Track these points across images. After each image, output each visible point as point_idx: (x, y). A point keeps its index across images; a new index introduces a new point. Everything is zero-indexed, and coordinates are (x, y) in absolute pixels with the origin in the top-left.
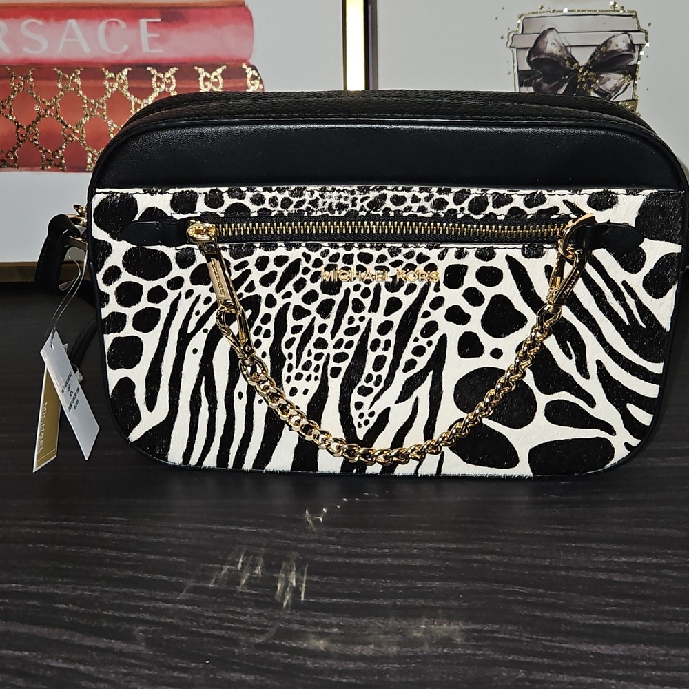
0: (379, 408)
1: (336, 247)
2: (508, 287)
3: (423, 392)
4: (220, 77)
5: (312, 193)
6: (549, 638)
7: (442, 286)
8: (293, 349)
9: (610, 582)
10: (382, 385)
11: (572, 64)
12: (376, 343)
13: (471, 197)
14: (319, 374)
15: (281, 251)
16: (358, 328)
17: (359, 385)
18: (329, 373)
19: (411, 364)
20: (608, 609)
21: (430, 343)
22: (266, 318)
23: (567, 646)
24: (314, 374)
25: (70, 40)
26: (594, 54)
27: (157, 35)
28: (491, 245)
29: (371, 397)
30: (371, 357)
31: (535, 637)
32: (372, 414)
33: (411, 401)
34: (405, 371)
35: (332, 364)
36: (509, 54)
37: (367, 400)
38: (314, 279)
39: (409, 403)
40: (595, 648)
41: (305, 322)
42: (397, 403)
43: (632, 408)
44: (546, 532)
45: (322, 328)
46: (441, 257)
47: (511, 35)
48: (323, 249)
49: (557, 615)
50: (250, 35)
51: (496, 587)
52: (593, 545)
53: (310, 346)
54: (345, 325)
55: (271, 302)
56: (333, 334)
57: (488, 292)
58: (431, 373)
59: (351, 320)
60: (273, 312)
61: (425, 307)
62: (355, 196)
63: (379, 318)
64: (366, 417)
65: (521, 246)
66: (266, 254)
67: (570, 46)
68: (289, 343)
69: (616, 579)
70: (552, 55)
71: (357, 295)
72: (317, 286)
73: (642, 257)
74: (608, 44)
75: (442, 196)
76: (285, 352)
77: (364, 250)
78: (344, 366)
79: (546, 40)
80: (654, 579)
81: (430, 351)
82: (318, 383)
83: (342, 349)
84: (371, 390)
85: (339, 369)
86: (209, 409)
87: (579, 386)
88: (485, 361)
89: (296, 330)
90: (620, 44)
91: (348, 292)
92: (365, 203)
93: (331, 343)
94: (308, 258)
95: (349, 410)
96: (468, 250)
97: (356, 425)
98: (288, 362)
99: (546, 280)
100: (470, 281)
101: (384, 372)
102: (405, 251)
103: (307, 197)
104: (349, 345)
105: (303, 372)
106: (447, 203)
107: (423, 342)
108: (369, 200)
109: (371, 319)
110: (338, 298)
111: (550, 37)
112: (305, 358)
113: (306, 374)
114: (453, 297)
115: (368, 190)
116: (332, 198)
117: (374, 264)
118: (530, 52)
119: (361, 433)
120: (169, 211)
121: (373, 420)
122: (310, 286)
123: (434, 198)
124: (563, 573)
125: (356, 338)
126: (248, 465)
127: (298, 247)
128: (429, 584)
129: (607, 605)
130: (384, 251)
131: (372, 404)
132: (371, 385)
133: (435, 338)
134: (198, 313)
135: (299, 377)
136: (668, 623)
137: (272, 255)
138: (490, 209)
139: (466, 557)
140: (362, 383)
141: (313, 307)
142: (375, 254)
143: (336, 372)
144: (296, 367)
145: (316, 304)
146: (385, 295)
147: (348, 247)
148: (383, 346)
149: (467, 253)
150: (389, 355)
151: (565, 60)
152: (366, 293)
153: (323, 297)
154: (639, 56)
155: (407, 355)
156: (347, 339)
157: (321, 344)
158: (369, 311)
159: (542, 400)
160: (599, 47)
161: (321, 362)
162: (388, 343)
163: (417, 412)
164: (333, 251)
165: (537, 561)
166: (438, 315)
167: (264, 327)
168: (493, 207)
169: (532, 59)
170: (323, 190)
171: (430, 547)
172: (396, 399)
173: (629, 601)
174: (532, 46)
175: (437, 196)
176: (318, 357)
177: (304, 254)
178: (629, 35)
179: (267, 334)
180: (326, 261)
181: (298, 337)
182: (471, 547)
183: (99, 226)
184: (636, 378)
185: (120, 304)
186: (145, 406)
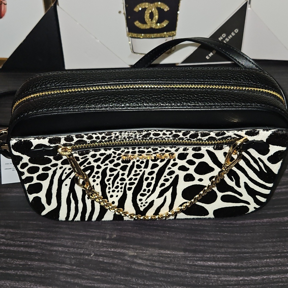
0: (149, 200)
1: (128, 149)
2: (207, 159)
3: (168, 194)
5: (116, 134)
7: (177, 159)
8: (111, 182)
10: (150, 193)
12: (147, 179)
13: (190, 134)
14: (123, 190)
15: (103, 151)
16: (139, 174)
17: (141, 193)
18: (127, 189)
19: (163, 185)
21: (171, 178)
22: (97, 173)
24: (120, 190)
28: (199, 146)
29: (146, 197)
30: (145, 183)
32: (146, 203)
33: (163, 198)
34: (160, 187)
35: (128, 186)
37: (144, 198)
38: (118, 159)
41: (115, 173)
42: (157, 198)
43: (258, 197)
45: (123, 175)
46: (177, 150)
48: (122, 150)
53: (118, 180)
54: (133, 173)
55: (99, 167)
56: (128, 176)
57: (198, 161)
58: (172, 187)
59: (136, 171)
60: (100, 170)
61: (169, 166)
62: (136, 134)
63: (148, 170)
64: (144, 204)
65: (213, 146)
66: (96, 153)
68: (108, 180)
71: (139, 163)
72: (120, 161)
73: (268, 151)
75: (177, 133)
76: (107, 183)
77: (141, 149)
78: (133, 187)
81: (171, 180)
82: (122, 193)
83: (132, 181)
85: (131, 188)
86: (75, 203)
87: (236, 190)
88: (196, 182)
89: (110, 175)
91: (134, 163)
92: (141, 136)
93: (127, 179)
94: (115, 153)
95: (136, 202)
96: (189, 148)
97: (140, 206)
98: (108, 186)
99: (224, 156)
100: (190, 157)
101: (151, 188)
102: (159, 149)
103: (113, 135)
104: (135, 179)
105: (115, 189)
106: (179, 136)
107: (168, 177)
108: (143, 135)
109: (145, 171)
110: (129, 165)
112: (116, 185)
113: (116, 190)
114: (183, 163)
115: (142, 131)
116: (125, 135)
117: (145, 153)
119: (142, 209)
120: (48, 144)
121: (147, 205)
122: (116, 162)
123: (173, 134)
125: (138, 177)
127: (110, 149)
130: (150, 149)
131: (146, 199)
132: (146, 193)
133: (174, 176)
134: (66, 173)
135: (113, 191)
137: (98, 153)
138: (199, 137)
140: (142, 192)
141: (118, 168)
142: (146, 150)
143: (130, 189)
144: (112, 188)
145: (120, 167)
146: (151, 163)
147: (134, 149)
148: (151, 179)
149: (188, 149)
150: (153, 182)
152: (142, 162)
153: (122, 165)
155: (161, 181)
156: (134, 177)
157: (123, 179)
158: (144, 168)
159: (220, 195)
161: (123, 186)
162: (152, 178)
163: (166, 201)
164: (126, 150)
166: (175, 169)
167: (97, 175)
168: (201, 136)
170: (121, 132)
172: (157, 197)
175: (174, 133)
176: (122, 184)
177: (113, 152)
179: (98, 177)
180: (123, 154)
181: (112, 178)
183: (15, 151)
184: (260, 188)
185: (30, 174)
186: (47, 204)
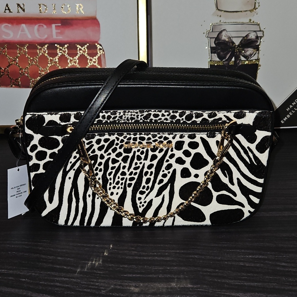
0: (148, 200)
1: (130, 134)
2: (201, 149)
3: (166, 192)
4: (86, 49)
5: (120, 113)
6: (220, 290)
7: (174, 149)
8: (112, 176)
9: (244, 266)
10: (149, 190)
11: (233, 45)
12: (146, 173)
13: (186, 114)
14: (123, 186)
15: (107, 136)
16: (139, 167)
17: (140, 190)
18: (127, 186)
19: (161, 181)
20: (243, 278)
21: (169, 172)
22: (100, 164)
23: (227, 294)
24: (121, 186)
25: (23, 33)
26: (242, 40)
27: (59, 31)
28: (194, 133)
29: (145, 195)
30: (145, 179)
31: (214, 290)
32: (145, 202)
33: (161, 196)
34: (159, 184)
35: (128, 182)
36: (207, 40)
37: (143, 196)
38: (120, 148)
39: (161, 197)
40: (238, 294)
41: (117, 165)
42: (155, 197)
44: (220, 245)
45: (124, 167)
46: (174, 138)
47: (208, 32)
48: (124, 135)
49: (223, 281)
50: (99, 31)
51: (199, 269)
52: (238, 251)
53: (119, 174)
54: (133, 166)
55: (102, 157)
56: (129, 170)
57: (193, 152)
58: (170, 184)
59: (136, 164)
60: (103, 161)
61: (167, 158)
62: (138, 114)
63: (148, 163)
64: (143, 203)
65: (206, 133)
66: (100, 138)
67: (232, 37)
68: (110, 174)
69: (247, 265)
70: (224, 41)
71: (139, 153)
72: (122, 151)
73: (255, 137)
74: (248, 36)
75: (174, 114)
76: (108, 177)
77: (142, 136)
78: (133, 182)
79: (222, 34)
80: (262, 265)
81: (169, 176)
82: (122, 190)
83: (133, 176)
84: (145, 192)
86: (76, 202)
87: (230, 188)
88: (192, 179)
89: (113, 168)
90: (252, 36)
91: (135, 152)
92: (142, 117)
93: (128, 173)
94: (118, 139)
95: (136, 200)
96: (185, 135)
97: (139, 207)
98: (109, 181)
99: (217, 146)
100: (186, 147)
101: (150, 185)
102: (158, 136)
103: (118, 115)
104: (135, 174)
106: (176, 117)
107: (166, 172)
108: (144, 116)
109: (144, 163)
110: (131, 155)
111: (224, 33)
112: (117, 180)
113: (117, 186)
114: (179, 154)
115: (143, 112)
116: (128, 115)
117: (146, 141)
118: (215, 39)
119: (141, 210)
120: (58, 121)
121: (145, 205)
122: (118, 151)
123: (171, 115)
124: (226, 263)
125: (138, 171)
126: (93, 224)
127: (114, 135)
128: (172, 268)
129: (243, 276)
130: (150, 136)
131: (145, 198)
132: (145, 190)
133: (171, 170)
134: (71, 162)
135: (114, 187)
136: (267, 283)
137: (103, 138)
138: (194, 119)
139: (187, 256)
141: (120, 159)
142: (146, 137)
143: (130, 185)
144: (113, 184)
146: (150, 153)
147: (135, 135)
148: (150, 174)
150: (152, 177)
151: (230, 43)
152: (142, 153)
153: (124, 155)
154: (260, 41)
155: (160, 177)
156: (134, 171)
157: (124, 174)
158: (144, 160)
159: (215, 194)
160: (244, 37)
161: (124, 181)
162: (152, 173)
163: (164, 200)
164: (128, 136)
165: (216, 258)
166: (172, 161)
167: (99, 168)
169: (216, 42)
170: (125, 112)
171: (173, 252)
172: (155, 195)
173: (252, 274)
174: (216, 37)
176: (122, 179)
177: (116, 138)
178: (256, 33)
179: (101, 170)
180: (125, 140)
181: (114, 171)
182: (189, 252)
183: (28, 128)
184: (253, 185)
185: (37, 160)
186: (48, 201)
